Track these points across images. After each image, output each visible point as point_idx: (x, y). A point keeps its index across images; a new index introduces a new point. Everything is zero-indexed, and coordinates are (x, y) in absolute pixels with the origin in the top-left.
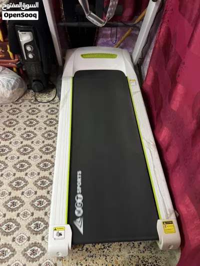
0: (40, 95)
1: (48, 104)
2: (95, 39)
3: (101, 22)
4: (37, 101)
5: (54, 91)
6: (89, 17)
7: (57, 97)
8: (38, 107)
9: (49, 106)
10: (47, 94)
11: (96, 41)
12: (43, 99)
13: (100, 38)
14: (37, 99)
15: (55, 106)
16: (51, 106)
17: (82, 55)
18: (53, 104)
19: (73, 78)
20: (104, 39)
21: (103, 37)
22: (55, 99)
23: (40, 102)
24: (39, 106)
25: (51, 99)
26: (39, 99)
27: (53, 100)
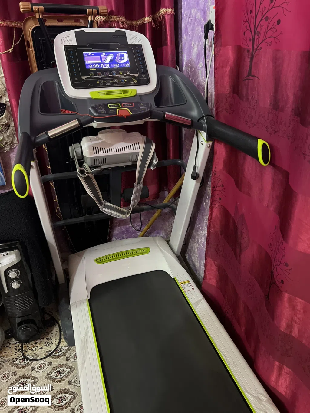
0: (30, 345)
1: (49, 359)
2: (109, 230)
3: (123, 213)
4: (28, 359)
5: (56, 329)
6: (104, 209)
7: (63, 340)
8: (30, 373)
9: (51, 364)
10: (45, 340)
11: (110, 232)
12: (37, 352)
13: (116, 226)
14: (27, 354)
15: (62, 361)
16: (56, 362)
17: (96, 260)
18: (59, 357)
19: (90, 301)
20: (122, 227)
21: (120, 225)
22: (61, 345)
23: (33, 360)
24: (33, 369)
25: (53, 347)
26: (30, 354)
27: (56, 349)
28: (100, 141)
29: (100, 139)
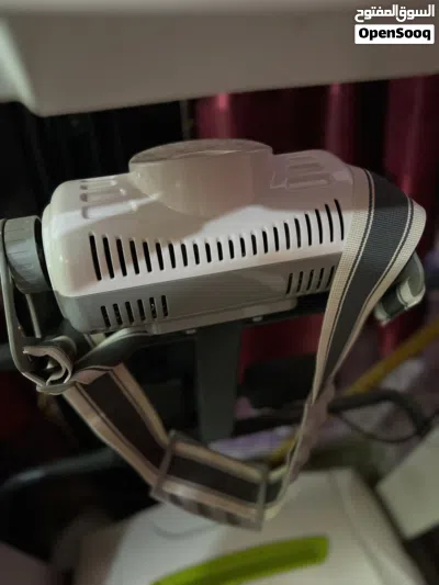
28: (133, 205)
29: (135, 193)
